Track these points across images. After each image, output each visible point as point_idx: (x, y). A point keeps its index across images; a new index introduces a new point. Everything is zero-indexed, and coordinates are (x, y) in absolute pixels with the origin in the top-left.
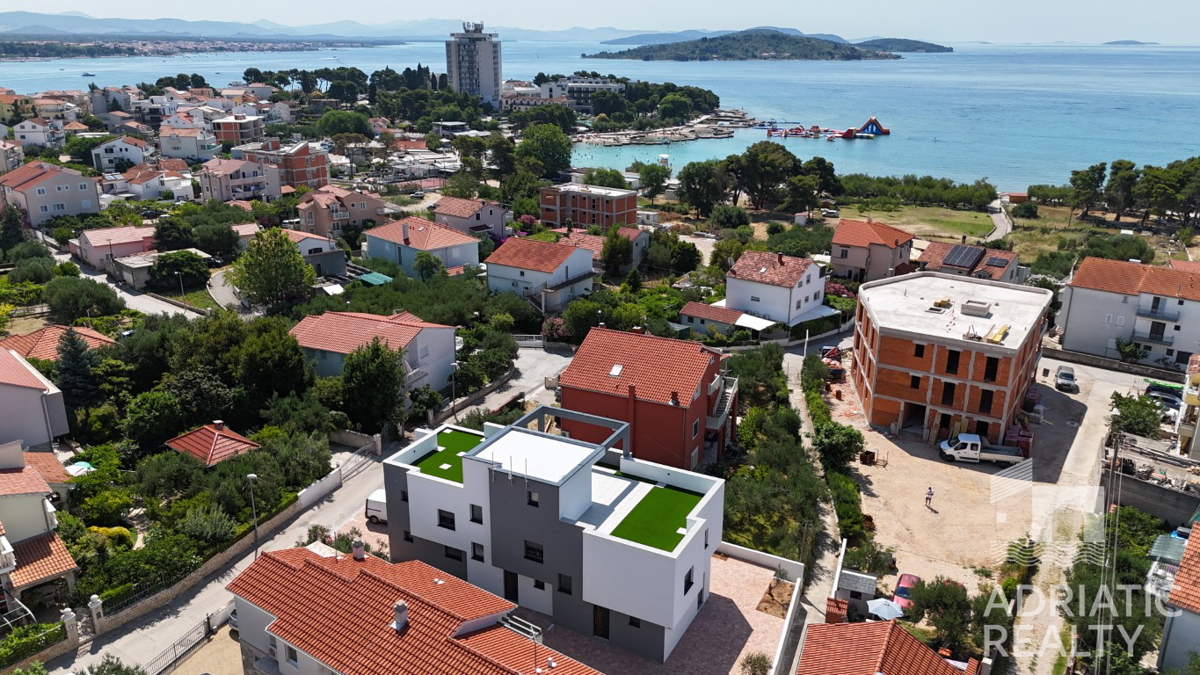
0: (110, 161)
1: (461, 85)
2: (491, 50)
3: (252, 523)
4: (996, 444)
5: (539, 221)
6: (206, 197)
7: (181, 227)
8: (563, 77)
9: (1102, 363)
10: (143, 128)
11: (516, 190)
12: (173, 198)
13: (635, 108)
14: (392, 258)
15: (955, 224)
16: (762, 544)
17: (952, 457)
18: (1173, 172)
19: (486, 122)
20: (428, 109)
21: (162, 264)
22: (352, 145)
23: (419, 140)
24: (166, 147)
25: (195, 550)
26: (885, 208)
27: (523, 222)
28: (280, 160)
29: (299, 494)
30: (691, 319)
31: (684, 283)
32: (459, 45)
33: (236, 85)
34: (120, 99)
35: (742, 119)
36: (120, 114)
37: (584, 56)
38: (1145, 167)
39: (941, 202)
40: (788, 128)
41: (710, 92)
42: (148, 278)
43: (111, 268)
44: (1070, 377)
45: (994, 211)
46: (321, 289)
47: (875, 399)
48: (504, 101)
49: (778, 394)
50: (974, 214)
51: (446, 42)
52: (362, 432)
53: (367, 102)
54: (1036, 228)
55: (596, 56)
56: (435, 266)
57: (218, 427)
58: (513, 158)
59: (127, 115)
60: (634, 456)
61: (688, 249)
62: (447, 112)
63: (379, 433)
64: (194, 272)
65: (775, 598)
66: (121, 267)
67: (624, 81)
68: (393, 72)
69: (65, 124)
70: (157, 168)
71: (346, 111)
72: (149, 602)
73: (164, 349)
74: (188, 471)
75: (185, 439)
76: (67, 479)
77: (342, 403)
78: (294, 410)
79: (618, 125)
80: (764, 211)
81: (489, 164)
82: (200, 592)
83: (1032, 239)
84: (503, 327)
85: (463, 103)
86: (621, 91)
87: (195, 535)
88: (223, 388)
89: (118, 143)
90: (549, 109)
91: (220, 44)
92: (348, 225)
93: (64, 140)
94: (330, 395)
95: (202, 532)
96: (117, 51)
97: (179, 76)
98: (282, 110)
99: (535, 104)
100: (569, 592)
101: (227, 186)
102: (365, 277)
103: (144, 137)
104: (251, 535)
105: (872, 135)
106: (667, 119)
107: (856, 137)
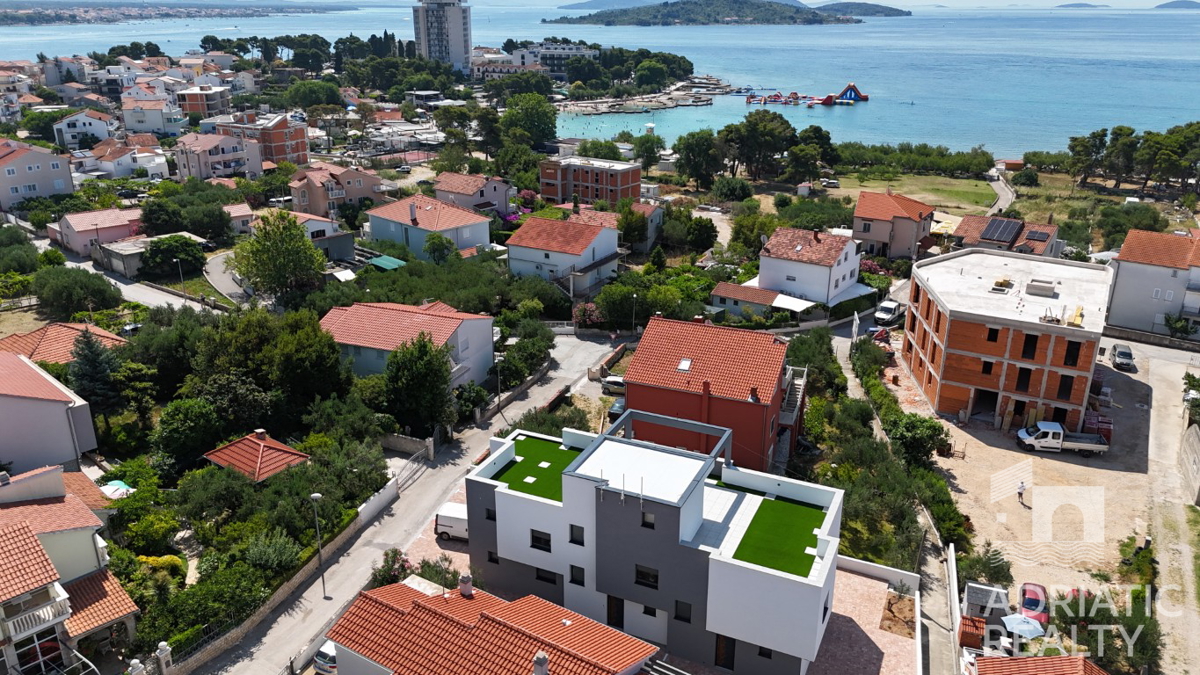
0: (74, 137)
1: (430, 53)
2: (461, 15)
3: (316, 546)
4: (1075, 431)
5: (539, 196)
6: (183, 174)
7: (170, 210)
8: (532, 43)
9: (1152, 340)
10: (104, 100)
11: (511, 163)
12: (147, 176)
13: (610, 75)
14: (400, 241)
15: (957, 193)
16: (861, 551)
17: (1032, 446)
18: (1174, 137)
19: (459, 91)
20: (399, 77)
21: (155, 249)
22: (329, 117)
23: (393, 110)
24: (130, 121)
25: (263, 582)
26: (885, 176)
27: (523, 197)
28: (258, 133)
29: (359, 509)
30: (723, 300)
31: (707, 261)
32: (427, 11)
33: (193, 54)
34: (74, 68)
35: (717, 85)
36: (75, 85)
37: (544, 21)
38: (1145, 132)
39: (939, 170)
40: (766, 94)
41: (683, 58)
42: (140, 265)
43: (98, 255)
44: (1129, 355)
45: (991, 179)
46: (332, 274)
47: (942, 386)
48: (476, 69)
49: (837, 381)
50: (974, 182)
51: (413, 7)
52: (412, 435)
53: (333, 71)
54: (1040, 196)
55: (556, 22)
56: (446, 248)
57: (260, 437)
58: (500, 130)
59: (82, 86)
60: (735, 465)
61: (705, 225)
62: (419, 80)
63: (431, 436)
64: (190, 258)
65: (896, 614)
66: (110, 254)
67: (595, 47)
68: (358, 39)
69: (20, 96)
70: (126, 144)
71: (312, 80)
72: (220, 643)
73: (184, 348)
74: (237, 489)
75: (226, 451)
76: (107, 504)
77: (385, 404)
78: (338, 413)
79: (595, 93)
80: (762, 181)
81: (475, 136)
82: (271, 628)
83: (1038, 207)
84: (531, 314)
85: (435, 70)
86: (595, 57)
87: (260, 565)
88: (259, 392)
89: (82, 117)
90: (525, 77)
91: (165, 10)
92: (345, 204)
93: (19, 114)
94: (372, 396)
95: (267, 561)
96: (59, 18)
97: (133, 44)
98: (246, 80)
99: (508, 72)
100: (688, 620)
101: (206, 163)
102: (376, 261)
103: (105, 110)
104: (315, 559)
105: (851, 101)
106: (644, 86)
107: (835, 103)
